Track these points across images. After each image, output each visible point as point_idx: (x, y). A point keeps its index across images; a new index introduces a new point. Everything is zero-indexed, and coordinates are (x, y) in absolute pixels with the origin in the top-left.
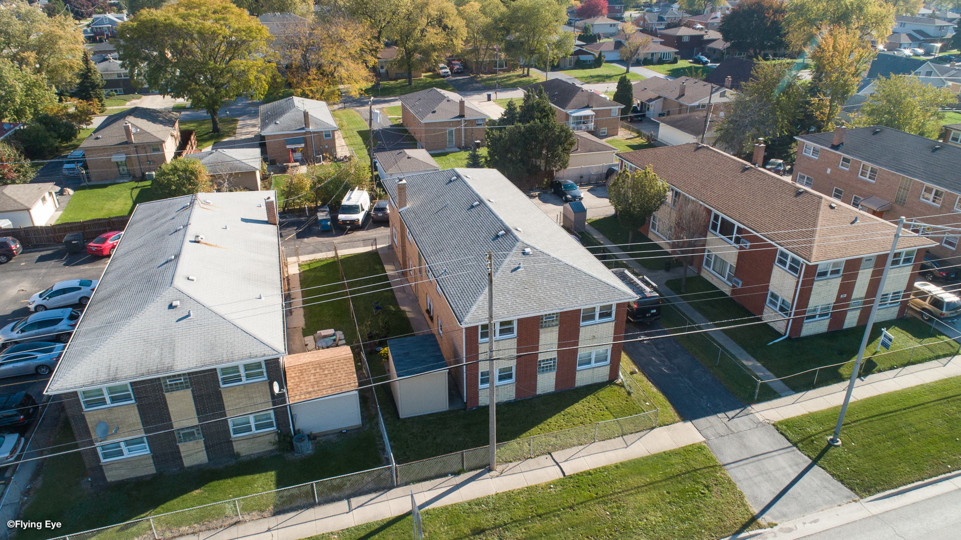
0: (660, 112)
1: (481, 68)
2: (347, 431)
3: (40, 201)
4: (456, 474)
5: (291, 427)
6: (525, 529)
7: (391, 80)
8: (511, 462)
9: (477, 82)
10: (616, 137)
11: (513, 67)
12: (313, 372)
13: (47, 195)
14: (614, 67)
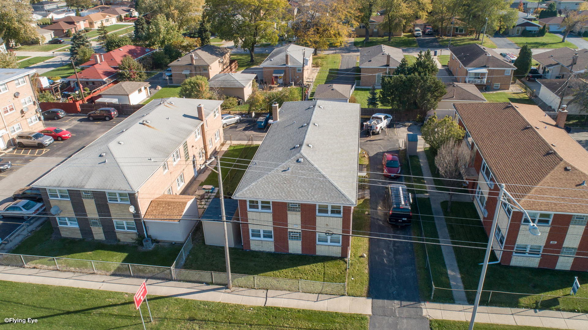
0: (557, 75)
1: (445, 32)
2: (175, 243)
3: (137, 91)
4: (207, 284)
5: (145, 233)
6: (216, 327)
7: (379, 37)
8: (242, 287)
9: (438, 42)
10: (506, 91)
11: (471, 33)
12: (164, 206)
13: (143, 88)
14: (556, 37)
